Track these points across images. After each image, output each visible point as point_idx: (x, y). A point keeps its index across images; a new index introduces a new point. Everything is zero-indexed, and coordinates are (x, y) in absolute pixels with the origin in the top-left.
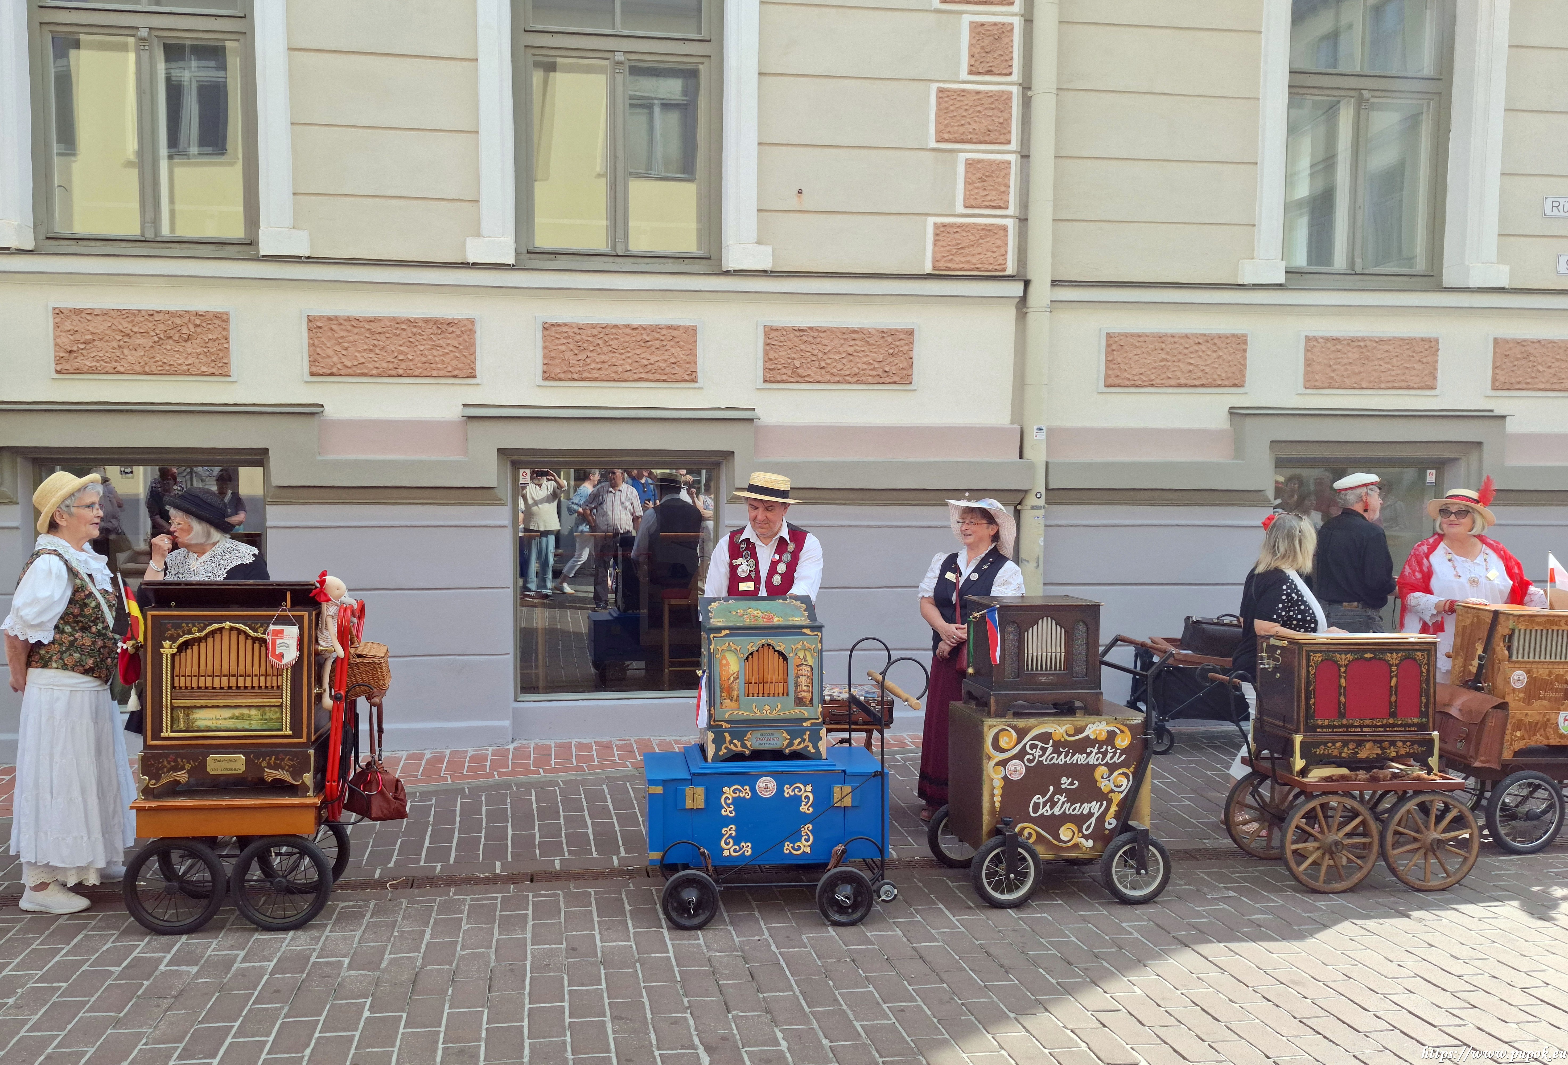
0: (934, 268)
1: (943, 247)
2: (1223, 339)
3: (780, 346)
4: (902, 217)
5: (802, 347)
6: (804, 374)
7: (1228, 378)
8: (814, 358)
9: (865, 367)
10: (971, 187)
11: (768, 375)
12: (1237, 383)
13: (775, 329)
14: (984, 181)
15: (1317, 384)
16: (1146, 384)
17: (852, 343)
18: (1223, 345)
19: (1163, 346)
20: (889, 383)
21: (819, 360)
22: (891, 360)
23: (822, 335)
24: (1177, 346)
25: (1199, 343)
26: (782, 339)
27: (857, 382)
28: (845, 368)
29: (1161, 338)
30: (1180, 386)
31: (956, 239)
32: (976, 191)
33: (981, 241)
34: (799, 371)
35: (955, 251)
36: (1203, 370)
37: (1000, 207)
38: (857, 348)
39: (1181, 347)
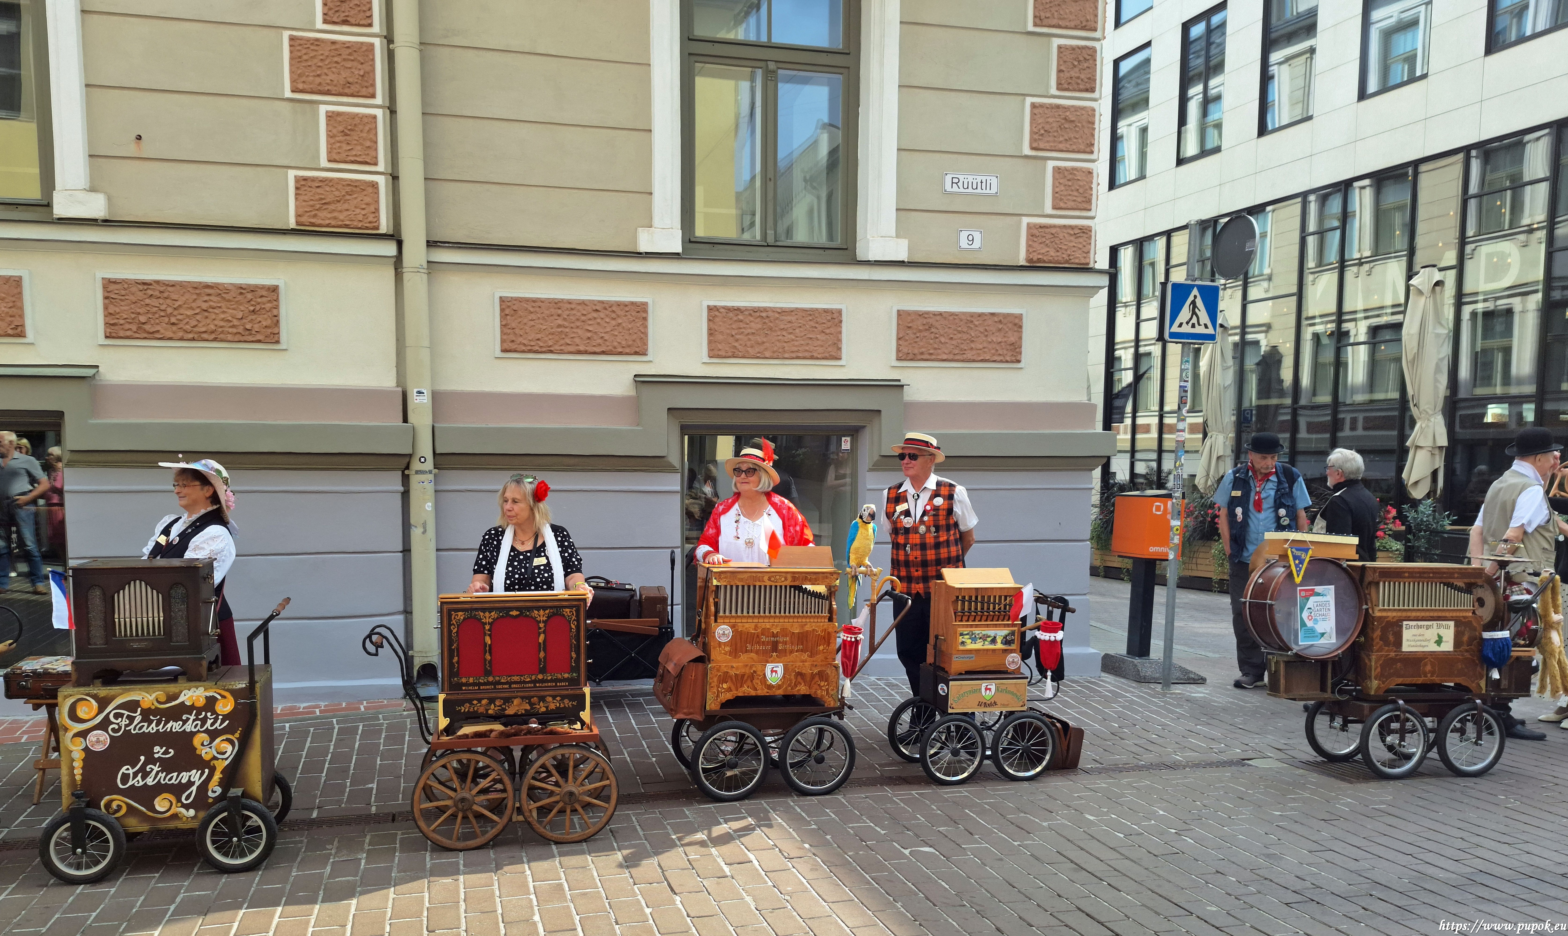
0: (298, 223)
1: (304, 201)
2: (622, 307)
3: (121, 300)
4: (259, 169)
5: (148, 301)
6: (151, 331)
7: (629, 346)
8: (162, 314)
9: (222, 324)
10: (332, 141)
11: (108, 330)
12: (641, 351)
13: (115, 282)
14: (347, 135)
15: (720, 353)
16: (544, 349)
17: (206, 298)
18: (622, 313)
19: (560, 312)
20: (252, 342)
21: (169, 316)
22: (253, 317)
23: (170, 289)
24: (574, 312)
25: (597, 310)
26: (123, 292)
27: (215, 340)
28: (200, 325)
29: (557, 303)
30: (579, 352)
31: (319, 194)
32: (338, 144)
33: (348, 197)
34: (145, 326)
35: (318, 206)
36: (602, 337)
37: (366, 163)
38: (212, 303)
39: (579, 314)
